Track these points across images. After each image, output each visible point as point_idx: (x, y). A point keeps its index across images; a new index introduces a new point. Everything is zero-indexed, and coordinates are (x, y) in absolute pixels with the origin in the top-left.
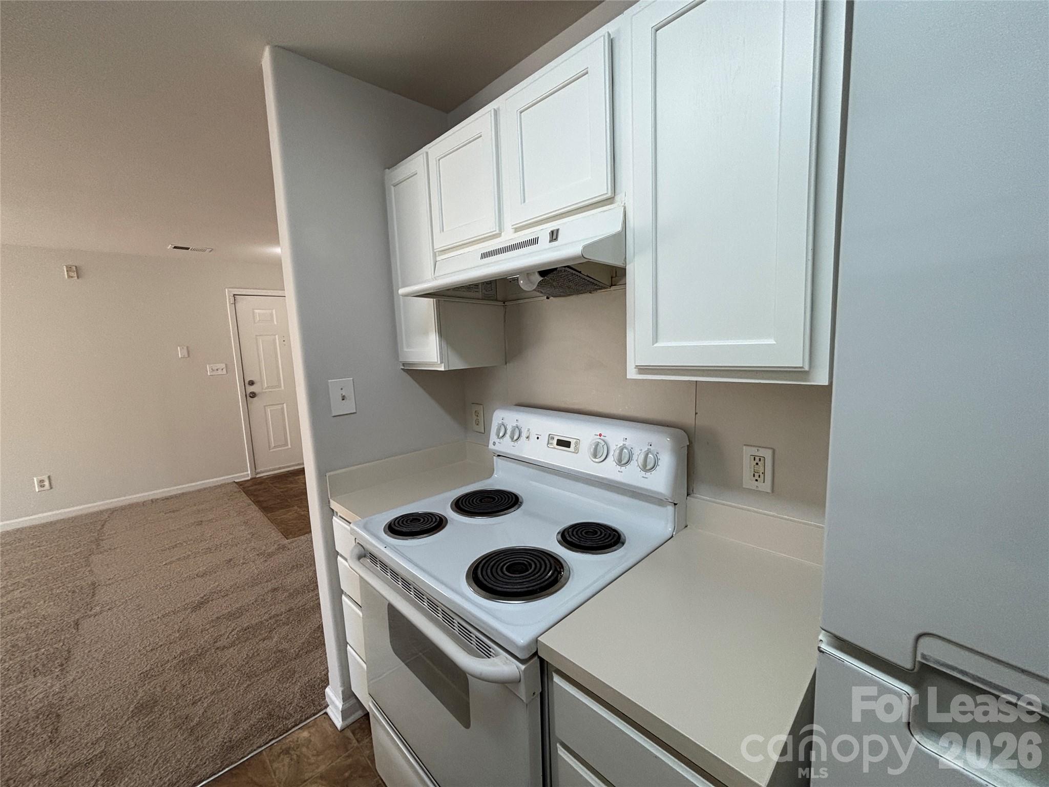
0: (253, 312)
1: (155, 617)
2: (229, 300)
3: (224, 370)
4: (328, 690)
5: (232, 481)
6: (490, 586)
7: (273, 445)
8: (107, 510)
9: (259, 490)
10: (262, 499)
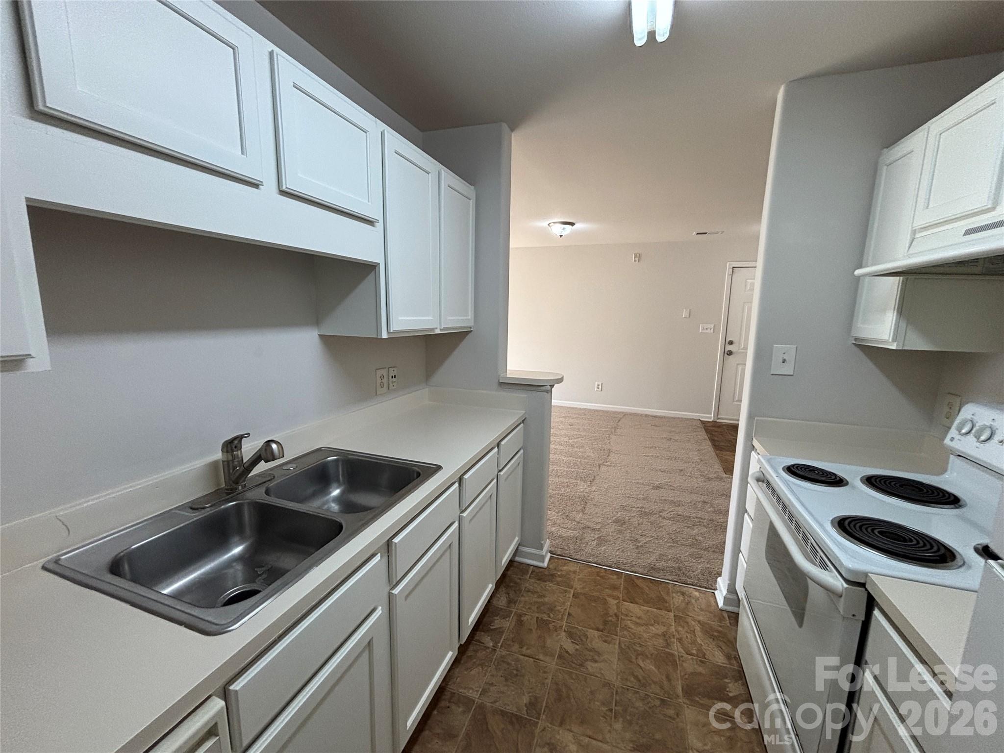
0: (746, 281)
1: (633, 481)
2: (728, 271)
3: (712, 329)
4: (719, 579)
5: (698, 418)
6: (851, 531)
7: (737, 399)
8: (623, 413)
9: (716, 432)
10: (716, 438)
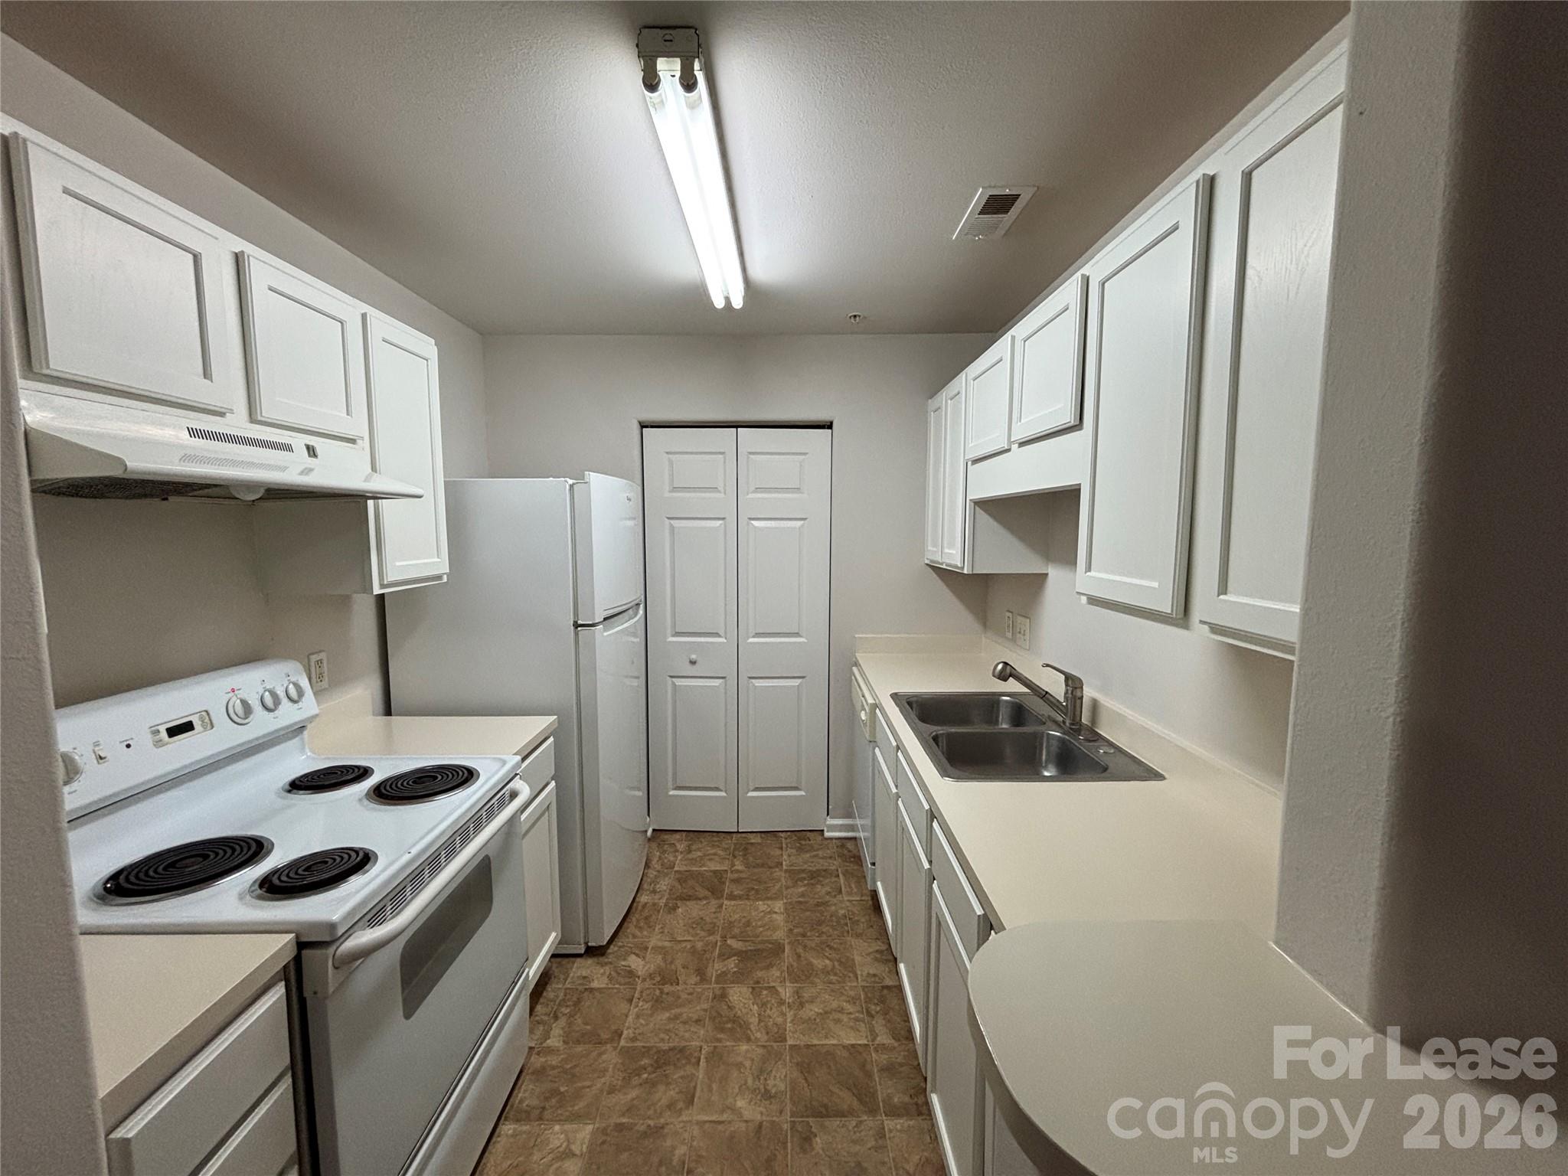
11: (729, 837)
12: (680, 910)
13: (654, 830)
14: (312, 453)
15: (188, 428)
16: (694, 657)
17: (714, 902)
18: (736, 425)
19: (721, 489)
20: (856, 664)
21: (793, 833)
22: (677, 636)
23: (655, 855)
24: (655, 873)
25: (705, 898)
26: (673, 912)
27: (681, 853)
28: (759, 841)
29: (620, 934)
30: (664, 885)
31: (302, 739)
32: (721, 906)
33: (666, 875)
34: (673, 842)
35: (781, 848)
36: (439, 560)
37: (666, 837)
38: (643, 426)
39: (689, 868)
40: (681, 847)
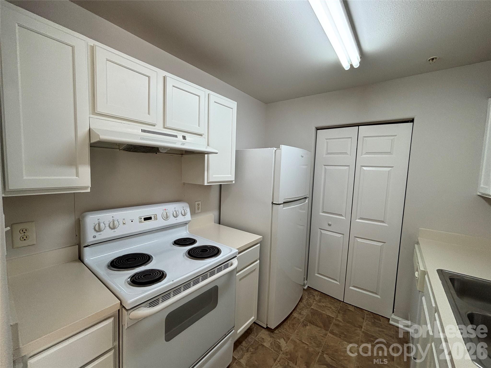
11: (339, 302)
12: (308, 327)
13: (308, 287)
14: (184, 138)
15: (142, 130)
16: (330, 223)
17: (324, 331)
18: (358, 125)
19: (349, 153)
20: (418, 243)
21: (371, 313)
22: (324, 213)
23: (305, 297)
24: (303, 305)
25: (320, 327)
26: (304, 327)
27: (316, 301)
28: (353, 310)
29: (282, 326)
30: (305, 312)
31: (186, 227)
32: (326, 335)
33: (307, 308)
34: (314, 295)
35: (364, 319)
36: (231, 176)
37: (312, 291)
38: (318, 129)
39: (317, 309)
40: (317, 298)
